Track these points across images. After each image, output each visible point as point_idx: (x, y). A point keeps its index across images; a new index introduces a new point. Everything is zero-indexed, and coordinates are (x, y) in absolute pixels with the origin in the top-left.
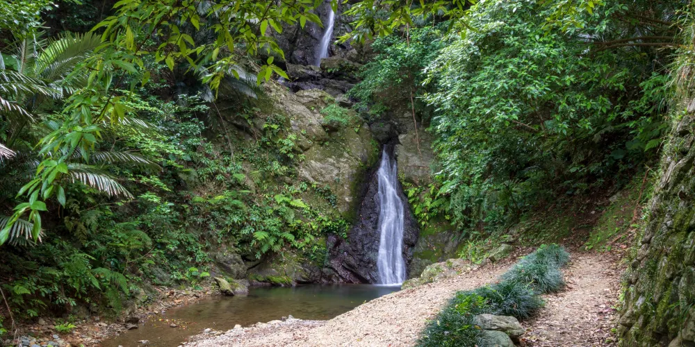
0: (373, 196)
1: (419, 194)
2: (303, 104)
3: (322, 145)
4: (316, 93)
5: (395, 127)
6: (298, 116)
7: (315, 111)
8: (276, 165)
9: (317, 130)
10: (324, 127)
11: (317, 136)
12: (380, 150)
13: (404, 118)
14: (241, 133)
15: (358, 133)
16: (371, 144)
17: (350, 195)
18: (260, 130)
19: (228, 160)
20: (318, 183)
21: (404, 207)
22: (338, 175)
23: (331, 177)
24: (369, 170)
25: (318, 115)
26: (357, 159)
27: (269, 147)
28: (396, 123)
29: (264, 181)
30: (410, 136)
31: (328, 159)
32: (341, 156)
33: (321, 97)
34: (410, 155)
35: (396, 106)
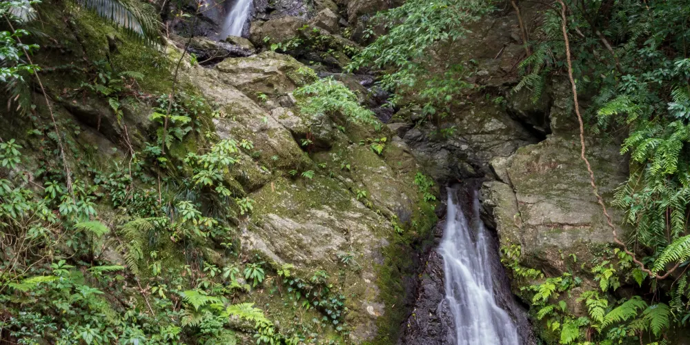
0: (435, 306)
1: (563, 294)
2: (238, 87)
3: (293, 179)
4: (272, 62)
5: (463, 156)
6: (228, 109)
7: (269, 102)
8: (188, 209)
9: (280, 140)
10: (297, 136)
11: (281, 156)
12: (439, 199)
13: (483, 133)
14: (89, 135)
15: (381, 156)
16: (416, 182)
17: (380, 300)
18: (140, 126)
19: (58, 194)
20: (292, 266)
21: (520, 334)
22: (343, 247)
23: (329, 251)
24: (416, 243)
25: (280, 110)
26: (386, 216)
27: (164, 170)
28: (464, 147)
29: (154, 254)
30: (526, 158)
31: (313, 211)
32: (345, 205)
33: (284, 69)
34: (531, 200)
35: (461, 108)
